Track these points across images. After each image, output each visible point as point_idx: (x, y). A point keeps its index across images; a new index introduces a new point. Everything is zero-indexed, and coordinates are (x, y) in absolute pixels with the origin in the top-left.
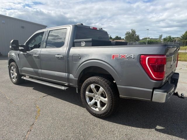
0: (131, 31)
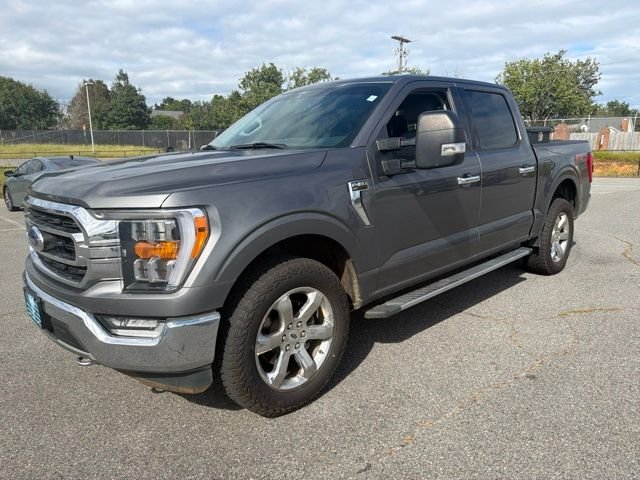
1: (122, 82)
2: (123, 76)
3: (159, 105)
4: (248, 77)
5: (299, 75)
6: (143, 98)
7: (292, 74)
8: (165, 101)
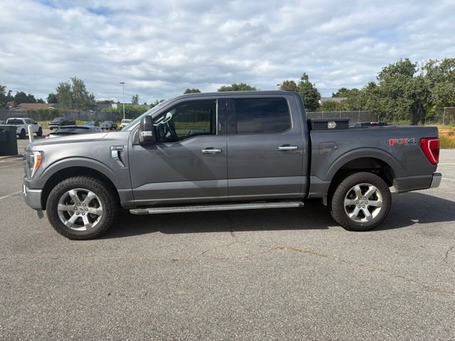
0: (71, 83)
1: (304, 81)
2: (306, 77)
3: (335, 93)
4: (384, 71)
5: (431, 65)
6: (316, 90)
7: (424, 65)
8: (340, 91)
